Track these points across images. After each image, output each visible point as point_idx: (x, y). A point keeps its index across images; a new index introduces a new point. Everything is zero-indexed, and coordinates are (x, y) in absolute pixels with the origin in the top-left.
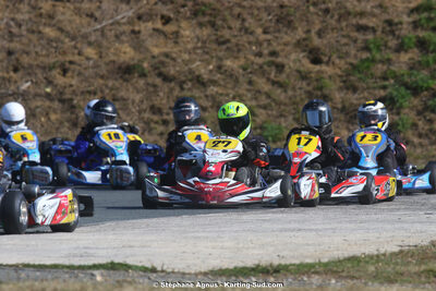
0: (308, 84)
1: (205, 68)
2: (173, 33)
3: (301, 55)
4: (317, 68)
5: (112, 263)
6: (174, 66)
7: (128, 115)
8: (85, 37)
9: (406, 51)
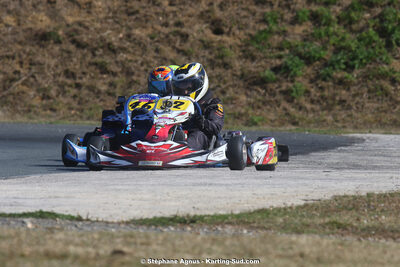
0: (211, 53)
1: (116, 36)
2: (86, 4)
3: (205, 26)
4: (219, 38)
5: (41, 212)
6: (87, 34)
7: (43, 78)
8: (4, 5)
9: (301, 24)
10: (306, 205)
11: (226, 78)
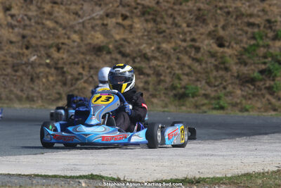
0: (216, 60)
1: (149, 49)
2: (129, 26)
3: (212, 41)
4: (221, 50)
5: (92, 175)
6: (129, 47)
8: (72, 27)
9: (279, 40)
10: (278, 171)
11: (226, 78)
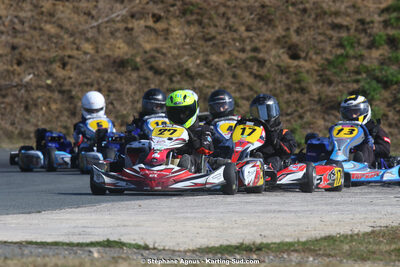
0: (288, 78)
1: (192, 62)
2: (163, 30)
3: (282, 51)
4: (296, 63)
5: (108, 240)
6: (164, 61)
7: (122, 105)
8: (83, 33)
9: (377, 48)
10: (373, 232)
11: (303, 103)
